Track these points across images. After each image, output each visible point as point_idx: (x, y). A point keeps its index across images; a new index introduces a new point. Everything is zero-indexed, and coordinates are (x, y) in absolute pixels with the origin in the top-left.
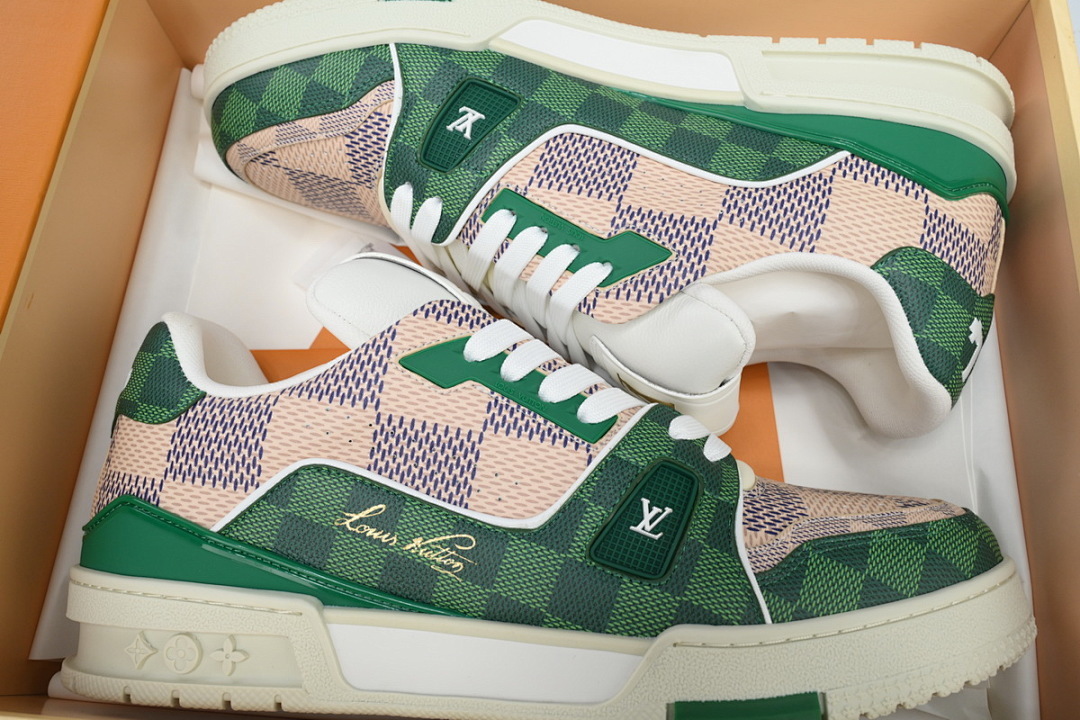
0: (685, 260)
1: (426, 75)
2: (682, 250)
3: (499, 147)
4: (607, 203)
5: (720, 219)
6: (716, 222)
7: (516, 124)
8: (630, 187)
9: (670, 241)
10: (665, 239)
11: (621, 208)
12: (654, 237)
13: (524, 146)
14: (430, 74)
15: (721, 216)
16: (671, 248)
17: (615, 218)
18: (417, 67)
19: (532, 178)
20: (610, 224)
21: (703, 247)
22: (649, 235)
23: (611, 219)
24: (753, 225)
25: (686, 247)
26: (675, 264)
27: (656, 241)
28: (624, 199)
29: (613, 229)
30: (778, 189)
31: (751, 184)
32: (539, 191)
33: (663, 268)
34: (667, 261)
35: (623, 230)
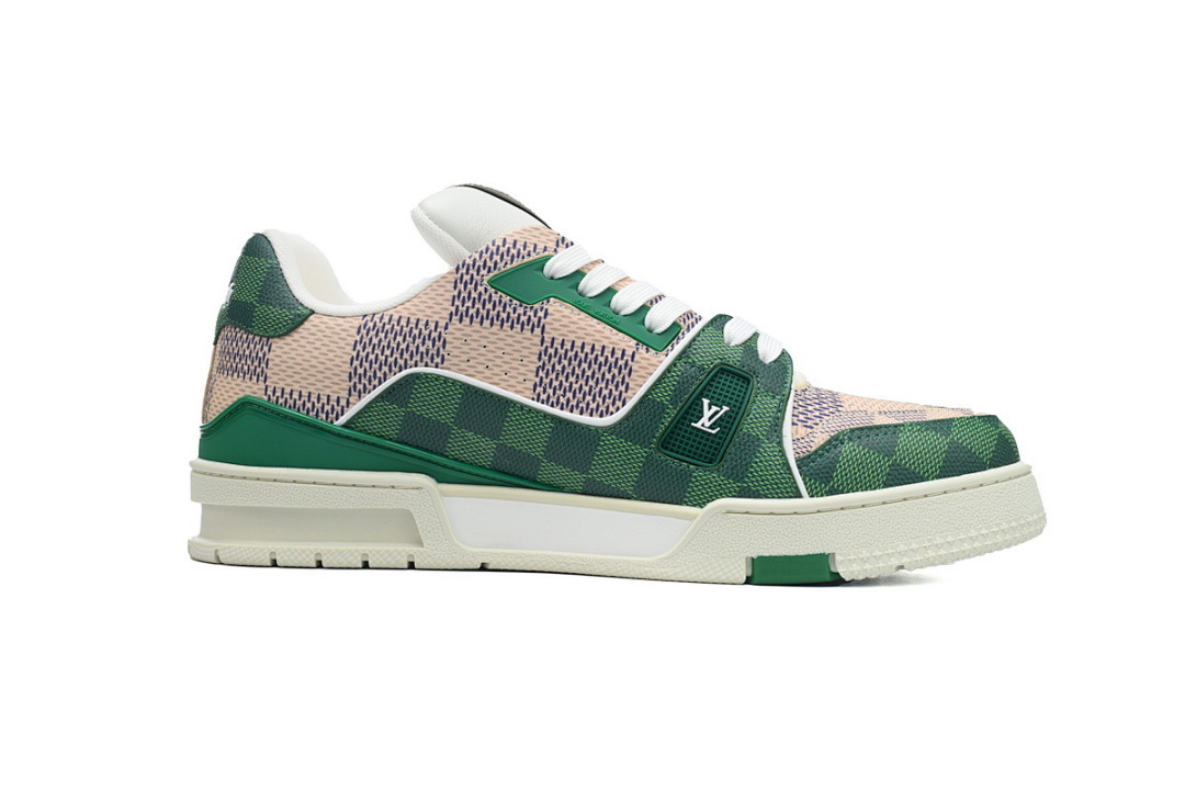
0: (475, 276)
1: (761, 461)
2: (479, 287)
3: (671, 390)
4: (554, 334)
5: (447, 324)
6: (450, 320)
7: (657, 418)
8: (535, 358)
9: (490, 296)
10: (495, 298)
11: (540, 329)
12: (506, 299)
13: (645, 396)
14: (756, 463)
15: (446, 328)
16: (489, 288)
17: (545, 317)
18: (772, 469)
19: (632, 360)
20: (549, 311)
21: (460, 293)
22: (511, 301)
23: (548, 317)
24: (417, 325)
25: (475, 290)
26: (483, 272)
27: (504, 295)
28: (538, 340)
29: (545, 307)
30: (397, 369)
31: (421, 369)
32: (623, 346)
33: (495, 268)
34: (491, 275)
35: (536, 306)
